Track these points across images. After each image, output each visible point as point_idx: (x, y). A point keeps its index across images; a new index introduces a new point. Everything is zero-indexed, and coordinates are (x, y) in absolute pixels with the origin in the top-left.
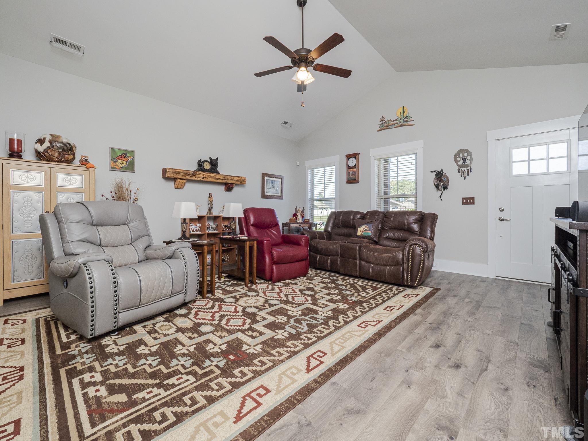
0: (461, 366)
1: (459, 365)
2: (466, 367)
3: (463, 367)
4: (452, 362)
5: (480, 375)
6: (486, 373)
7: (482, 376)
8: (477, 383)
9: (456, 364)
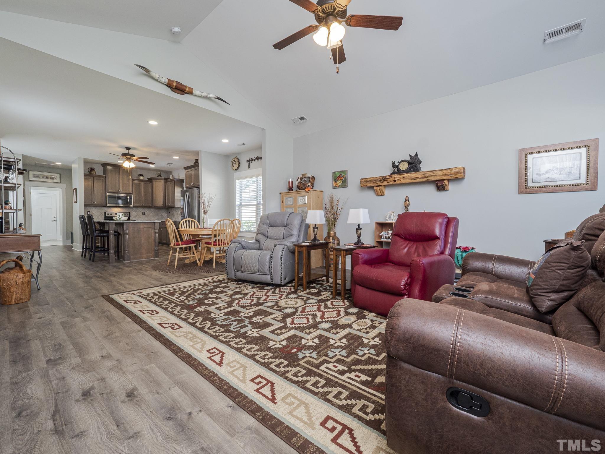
0: (83, 397)
1: (86, 397)
2: (77, 401)
3: (80, 398)
4: (95, 394)
5: (56, 405)
6: (51, 412)
7: (54, 406)
8: (54, 396)
9: (90, 395)
